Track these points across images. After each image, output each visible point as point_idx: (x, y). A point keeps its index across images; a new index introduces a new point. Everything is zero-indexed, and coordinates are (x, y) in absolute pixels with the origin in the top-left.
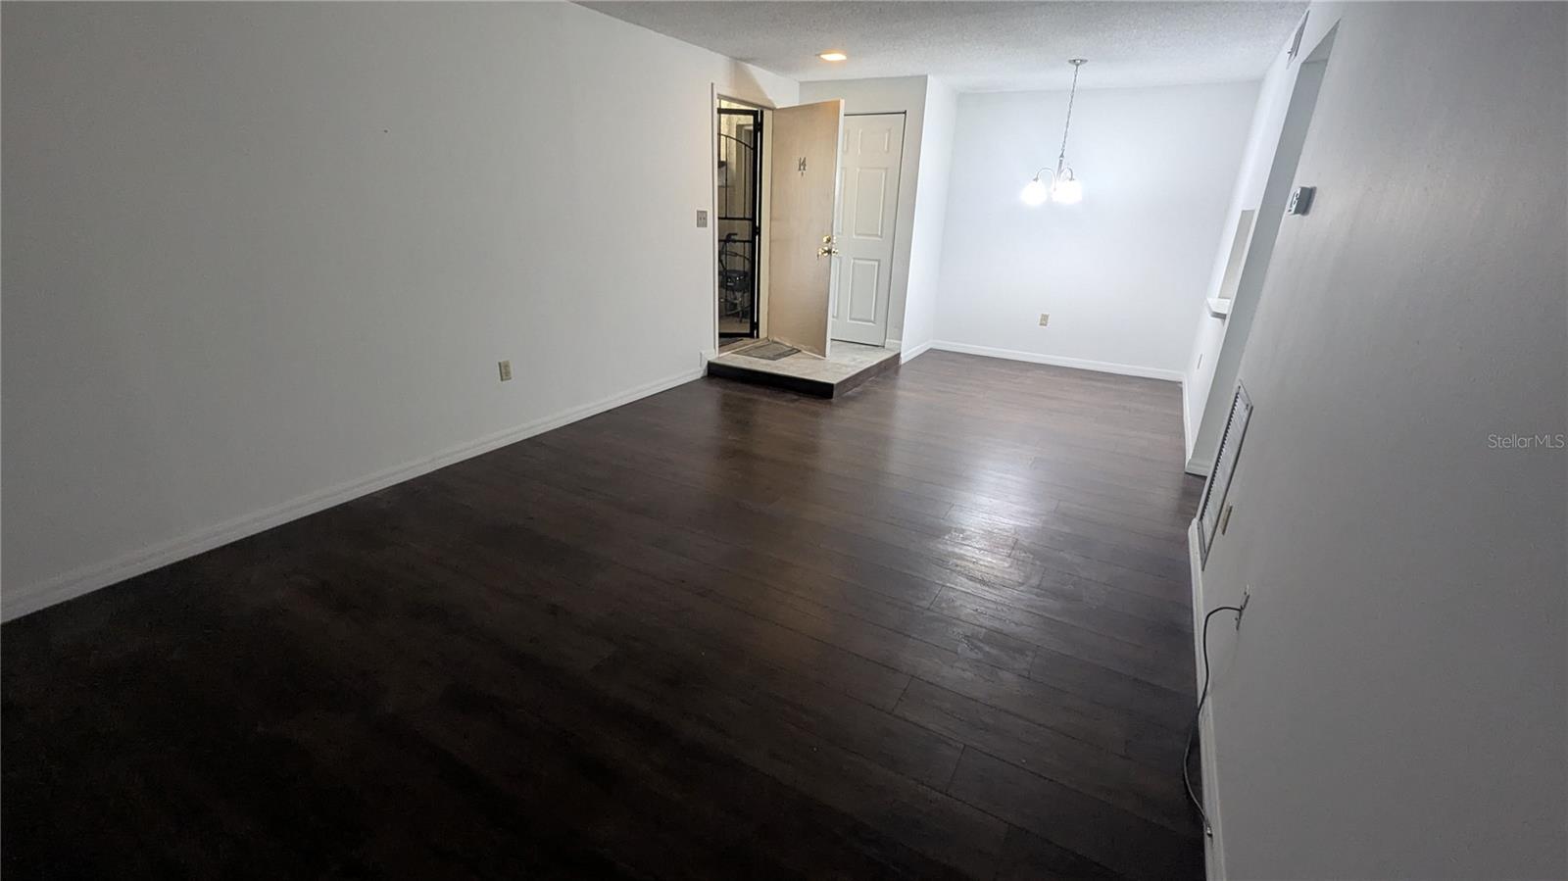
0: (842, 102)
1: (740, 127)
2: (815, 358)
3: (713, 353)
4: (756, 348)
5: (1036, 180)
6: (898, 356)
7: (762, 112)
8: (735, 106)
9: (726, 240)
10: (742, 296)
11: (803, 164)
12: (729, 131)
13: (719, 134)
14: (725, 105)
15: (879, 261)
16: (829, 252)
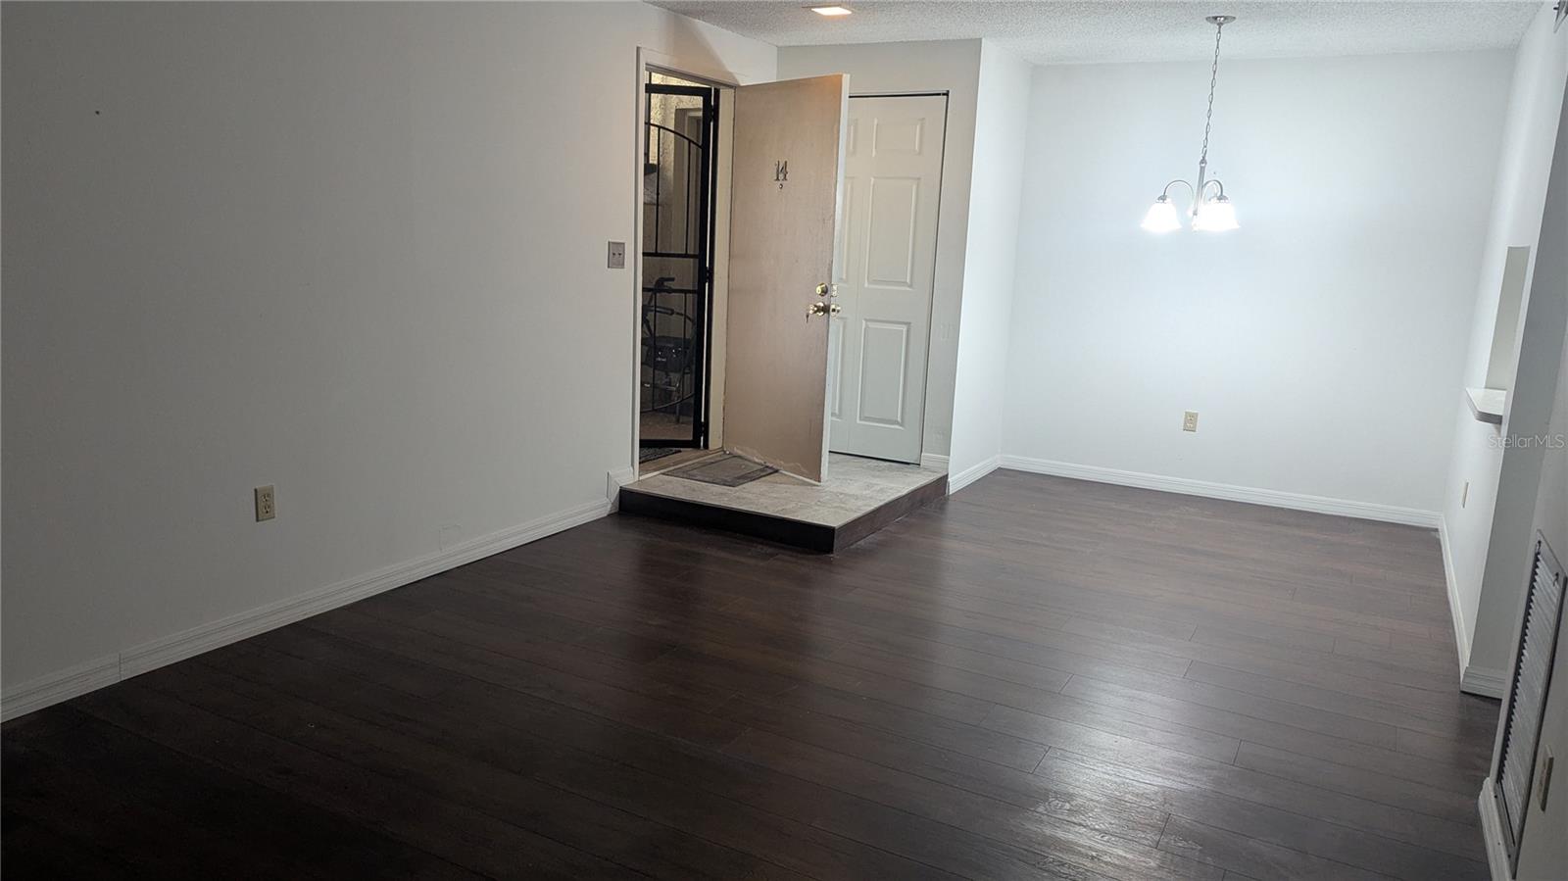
0: (846, 79)
1: (681, 113)
2: (805, 484)
3: (628, 474)
4: (705, 465)
5: (1163, 198)
6: (943, 481)
7: (717, 92)
8: (674, 82)
9: (655, 290)
10: (682, 380)
11: (782, 171)
12: (664, 119)
13: (648, 124)
14: (657, 79)
15: (908, 324)
16: (826, 309)
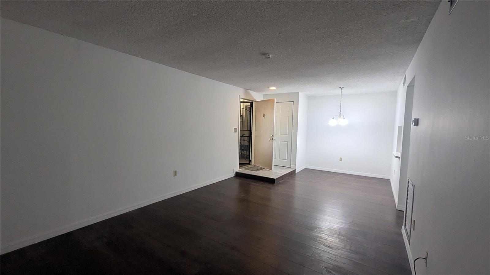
0: (275, 99)
1: (246, 106)
2: (269, 171)
3: (237, 169)
4: (251, 168)
5: (333, 118)
6: (295, 171)
7: (253, 102)
8: (245, 101)
9: (242, 136)
10: (247, 152)
11: (264, 115)
12: (243, 107)
13: (241, 108)
14: (242, 100)
15: (288, 142)
16: (273, 139)
